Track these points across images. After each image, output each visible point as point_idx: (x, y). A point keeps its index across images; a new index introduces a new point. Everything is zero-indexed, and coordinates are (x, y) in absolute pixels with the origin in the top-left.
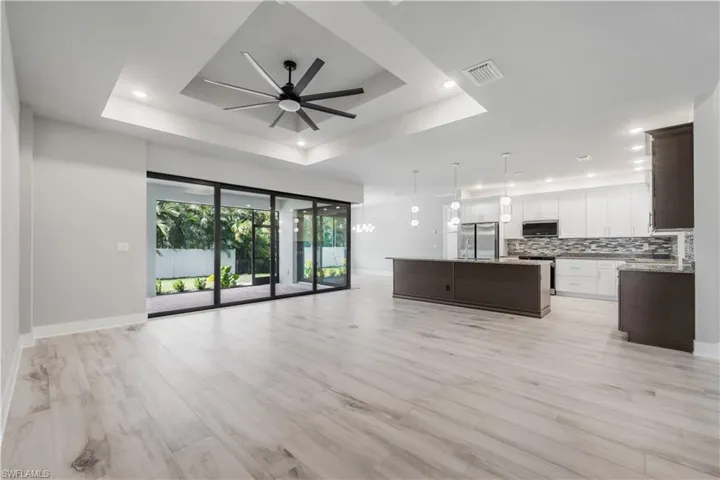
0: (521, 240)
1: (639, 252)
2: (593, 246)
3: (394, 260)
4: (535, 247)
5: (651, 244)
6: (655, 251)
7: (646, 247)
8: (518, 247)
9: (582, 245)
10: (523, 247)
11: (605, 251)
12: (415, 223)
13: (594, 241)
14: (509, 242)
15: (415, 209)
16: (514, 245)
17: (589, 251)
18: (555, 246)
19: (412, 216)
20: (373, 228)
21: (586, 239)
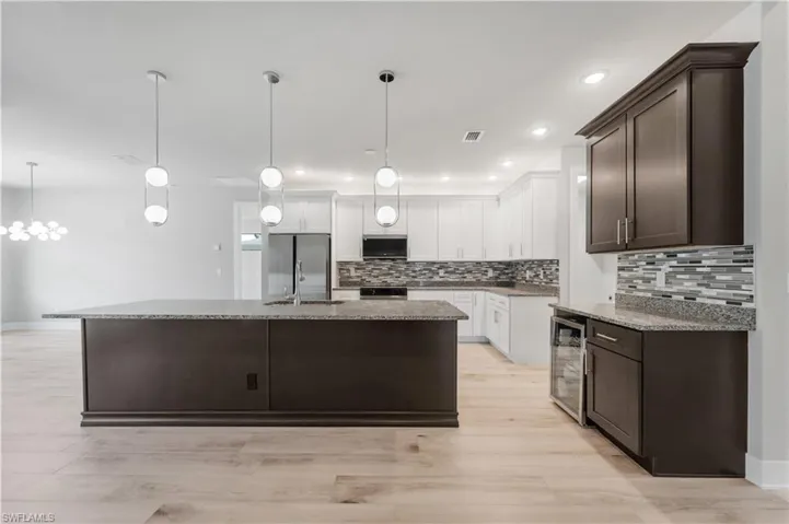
0: (357, 263)
1: (484, 279)
2: (441, 273)
3: (84, 321)
4: (376, 272)
5: (495, 269)
6: (497, 278)
7: (491, 273)
8: (353, 273)
9: (430, 270)
10: (360, 273)
11: (452, 278)
12: (156, 213)
13: (443, 265)
14: (342, 265)
15: (157, 177)
16: (348, 270)
17: (437, 279)
18: (400, 272)
19: (150, 196)
20: (64, 231)
21: (434, 263)
